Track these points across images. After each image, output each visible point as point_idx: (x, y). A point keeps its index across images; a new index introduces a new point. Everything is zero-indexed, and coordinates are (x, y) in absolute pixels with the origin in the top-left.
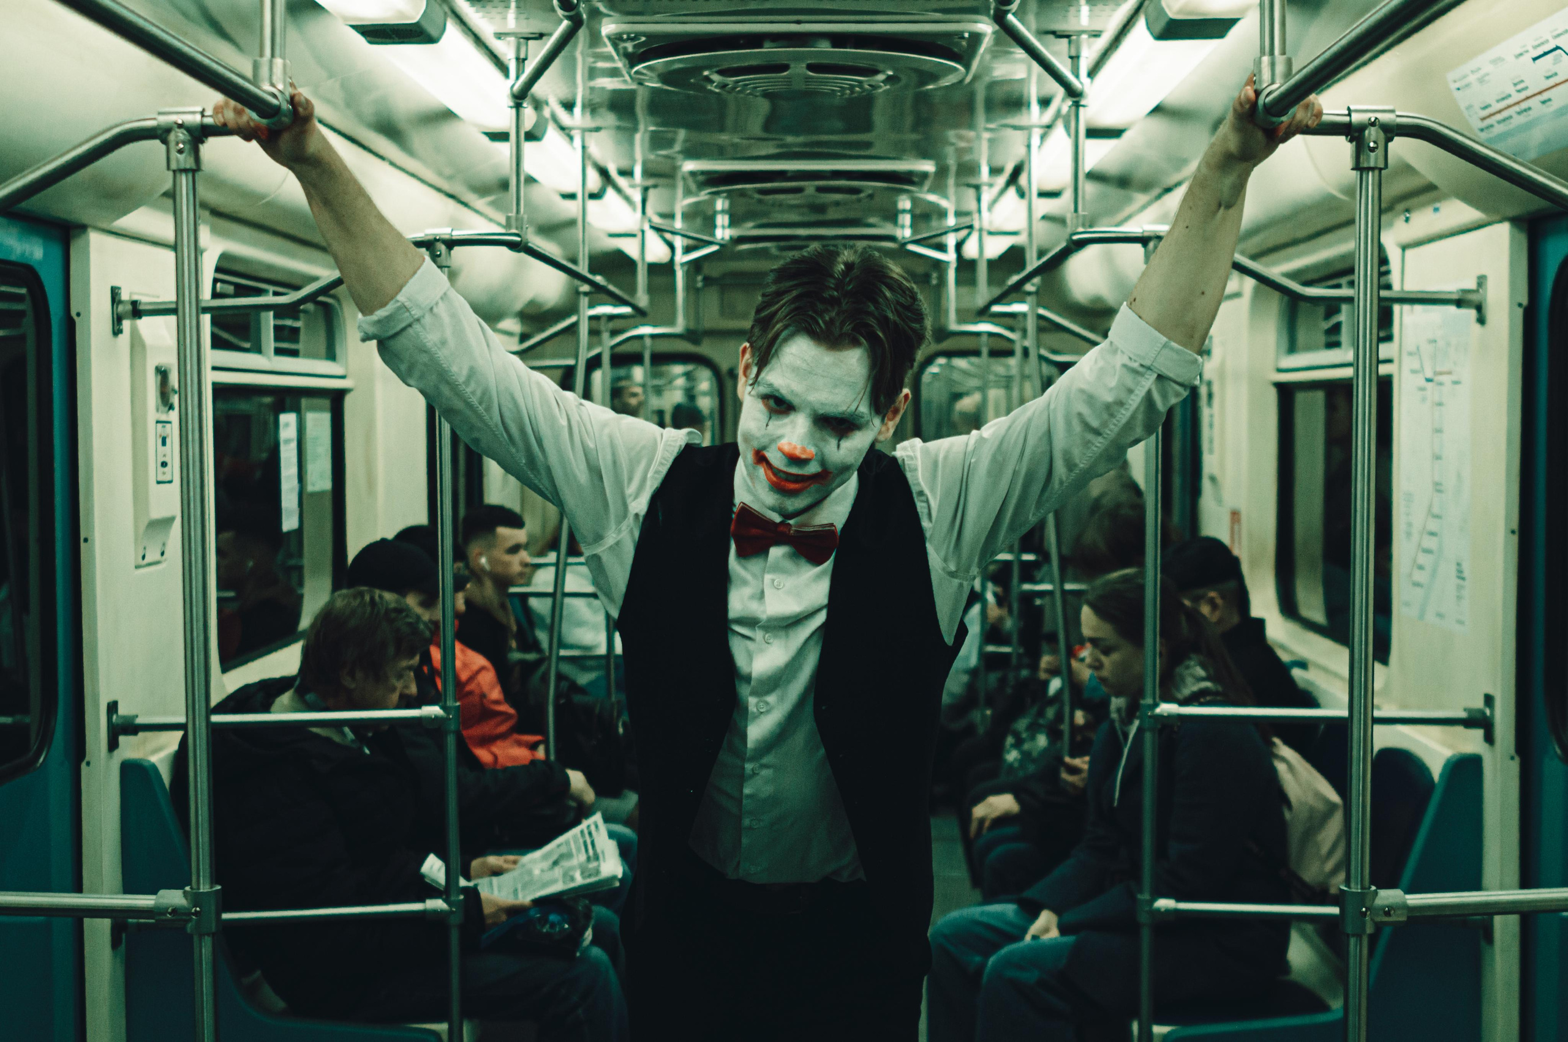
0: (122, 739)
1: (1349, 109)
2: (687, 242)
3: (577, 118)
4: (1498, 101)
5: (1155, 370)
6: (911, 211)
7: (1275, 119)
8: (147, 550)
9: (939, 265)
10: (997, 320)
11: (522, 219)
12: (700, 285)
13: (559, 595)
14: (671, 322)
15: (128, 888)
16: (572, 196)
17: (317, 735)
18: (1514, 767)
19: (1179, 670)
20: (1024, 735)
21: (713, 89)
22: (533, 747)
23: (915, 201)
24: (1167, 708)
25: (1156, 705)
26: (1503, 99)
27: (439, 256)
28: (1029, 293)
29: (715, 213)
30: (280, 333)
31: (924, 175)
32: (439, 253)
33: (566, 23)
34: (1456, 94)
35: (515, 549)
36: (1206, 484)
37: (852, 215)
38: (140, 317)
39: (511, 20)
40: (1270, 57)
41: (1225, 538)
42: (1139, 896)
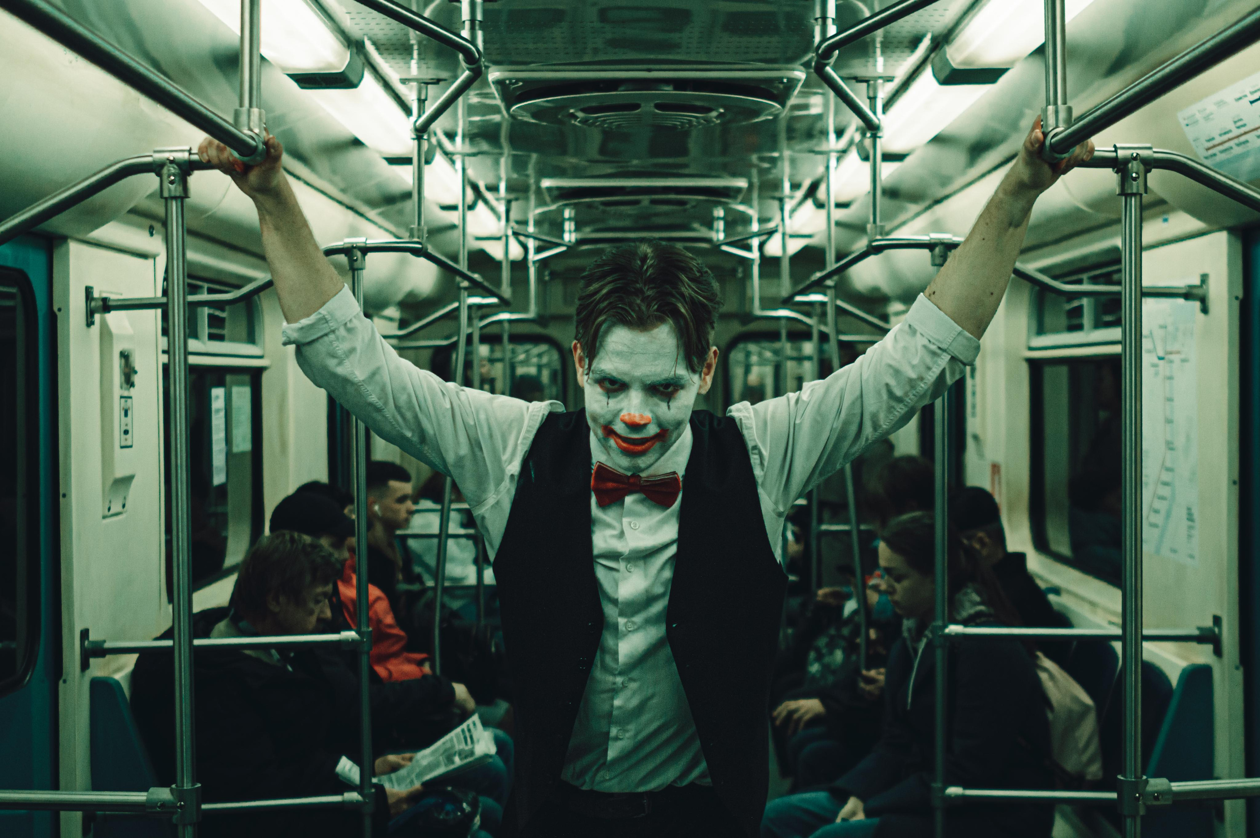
0: (92, 661)
1: (1115, 146)
2: (537, 243)
3: (459, 145)
4: (1221, 135)
5: (950, 352)
6: (724, 219)
7: (1057, 156)
8: (112, 503)
9: (746, 263)
10: (797, 308)
11: (423, 230)
12: (547, 278)
13: (443, 536)
14: (525, 310)
15: (97, 785)
16: (454, 208)
17: (249, 657)
18: (1239, 675)
19: (959, 596)
20: (824, 651)
21: (577, 123)
22: (420, 663)
23: (728, 211)
24: (954, 629)
25: (945, 626)
26: (1225, 133)
27: (356, 260)
28: (829, 287)
29: (564, 220)
30: (215, 321)
31: (738, 190)
32: (355, 258)
33: (467, 73)
34: (1186, 129)
35: (402, 499)
36: (970, 443)
37: (677, 221)
38: (109, 311)
39: (414, 68)
40: (1054, 107)
41: (987, 485)
42: (934, 785)
